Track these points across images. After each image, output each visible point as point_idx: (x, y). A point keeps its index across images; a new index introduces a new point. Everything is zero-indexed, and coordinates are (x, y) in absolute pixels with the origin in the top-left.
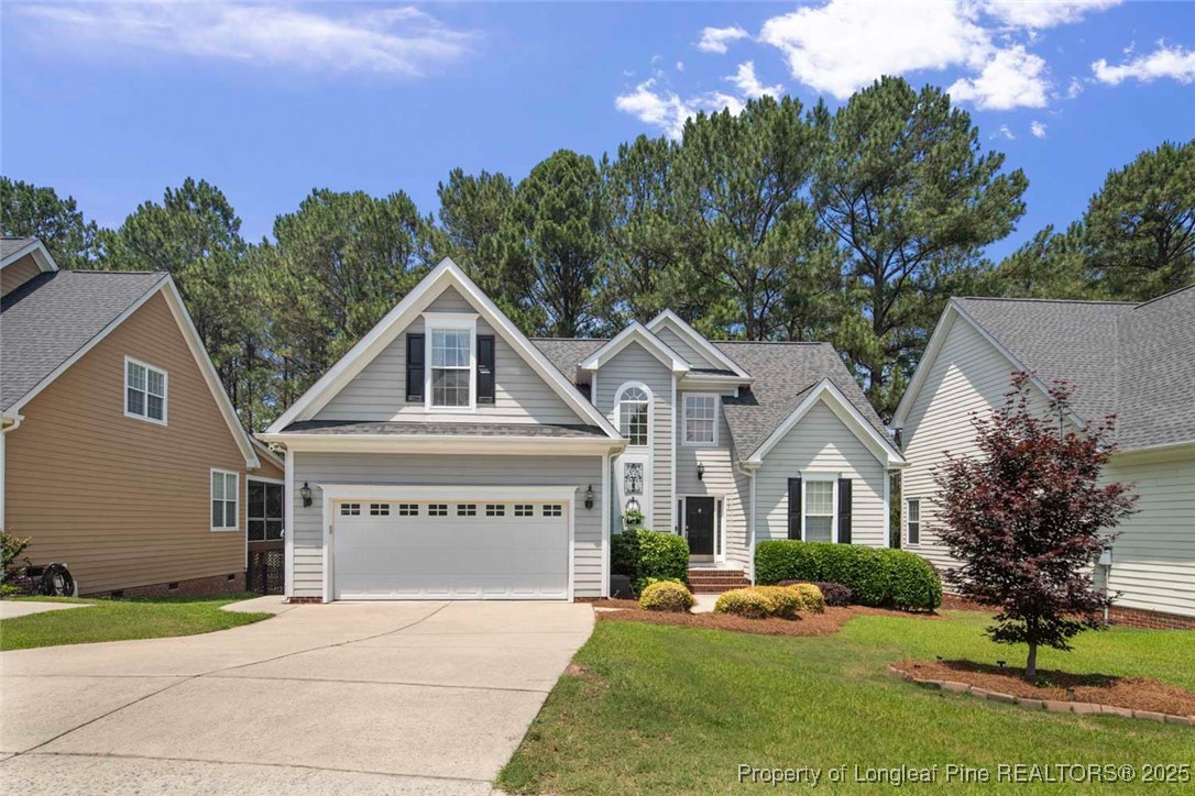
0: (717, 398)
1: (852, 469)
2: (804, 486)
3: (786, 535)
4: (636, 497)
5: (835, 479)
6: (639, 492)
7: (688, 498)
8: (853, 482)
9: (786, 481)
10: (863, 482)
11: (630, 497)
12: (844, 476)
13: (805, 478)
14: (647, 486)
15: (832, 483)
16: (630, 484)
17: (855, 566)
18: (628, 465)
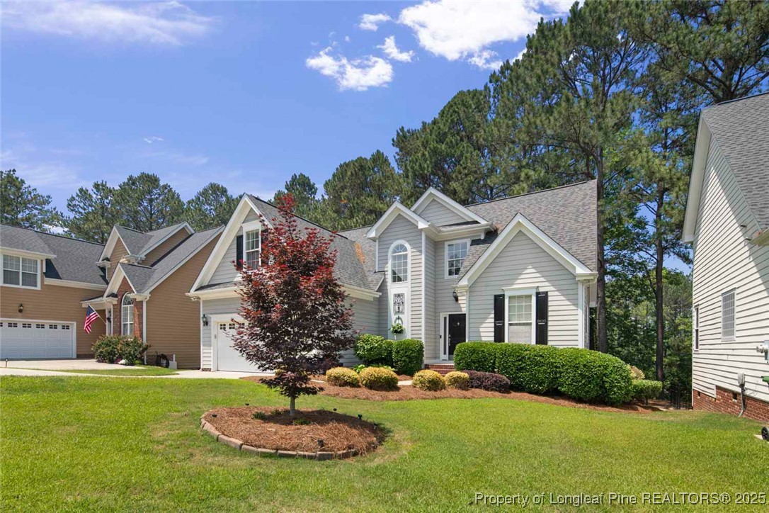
0: (468, 242)
1: (547, 284)
2: (507, 301)
3: (493, 339)
4: (400, 316)
5: (533, 293)
6: (402, 313)
7: (450, 315)
8: (549, 294)
9: (493, 297)
10: (557, 293)
11: (397, 316)
12: (541, 290)
13: (507, 294)
14: (407, 307)
15: (530, 296)
16: (397, 307)
17: (519, 360)
18: (395, 295)
